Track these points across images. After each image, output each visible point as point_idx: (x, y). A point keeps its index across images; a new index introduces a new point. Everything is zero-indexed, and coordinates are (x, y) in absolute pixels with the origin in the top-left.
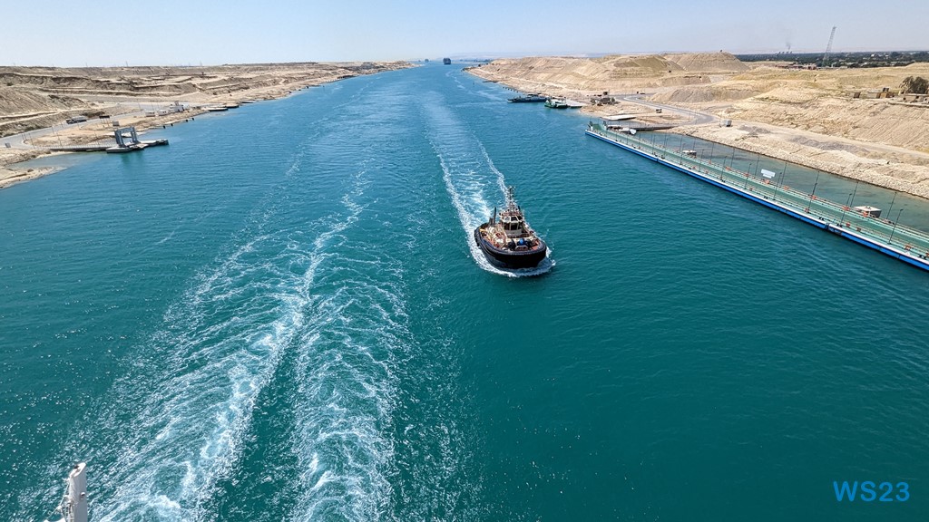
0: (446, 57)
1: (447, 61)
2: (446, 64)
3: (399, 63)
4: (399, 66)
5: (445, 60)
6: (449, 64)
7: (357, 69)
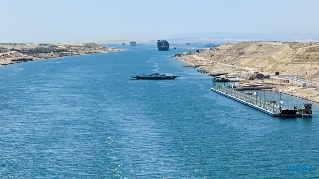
0: (162, 39)
1: (163, 46)
2: (160, 49)
3: (89, 46)
4: (88, 50)
5: (160, 43)
6: (167, 49)
7: (31, 52)
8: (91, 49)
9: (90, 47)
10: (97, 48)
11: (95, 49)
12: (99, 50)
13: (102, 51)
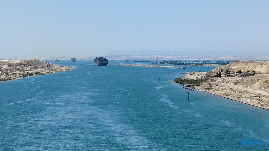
8: (31, 67)
9: (30, 65)
10: (40, 66)
11: (36, 68)
12: (42, 69)
13: (47, 71)
